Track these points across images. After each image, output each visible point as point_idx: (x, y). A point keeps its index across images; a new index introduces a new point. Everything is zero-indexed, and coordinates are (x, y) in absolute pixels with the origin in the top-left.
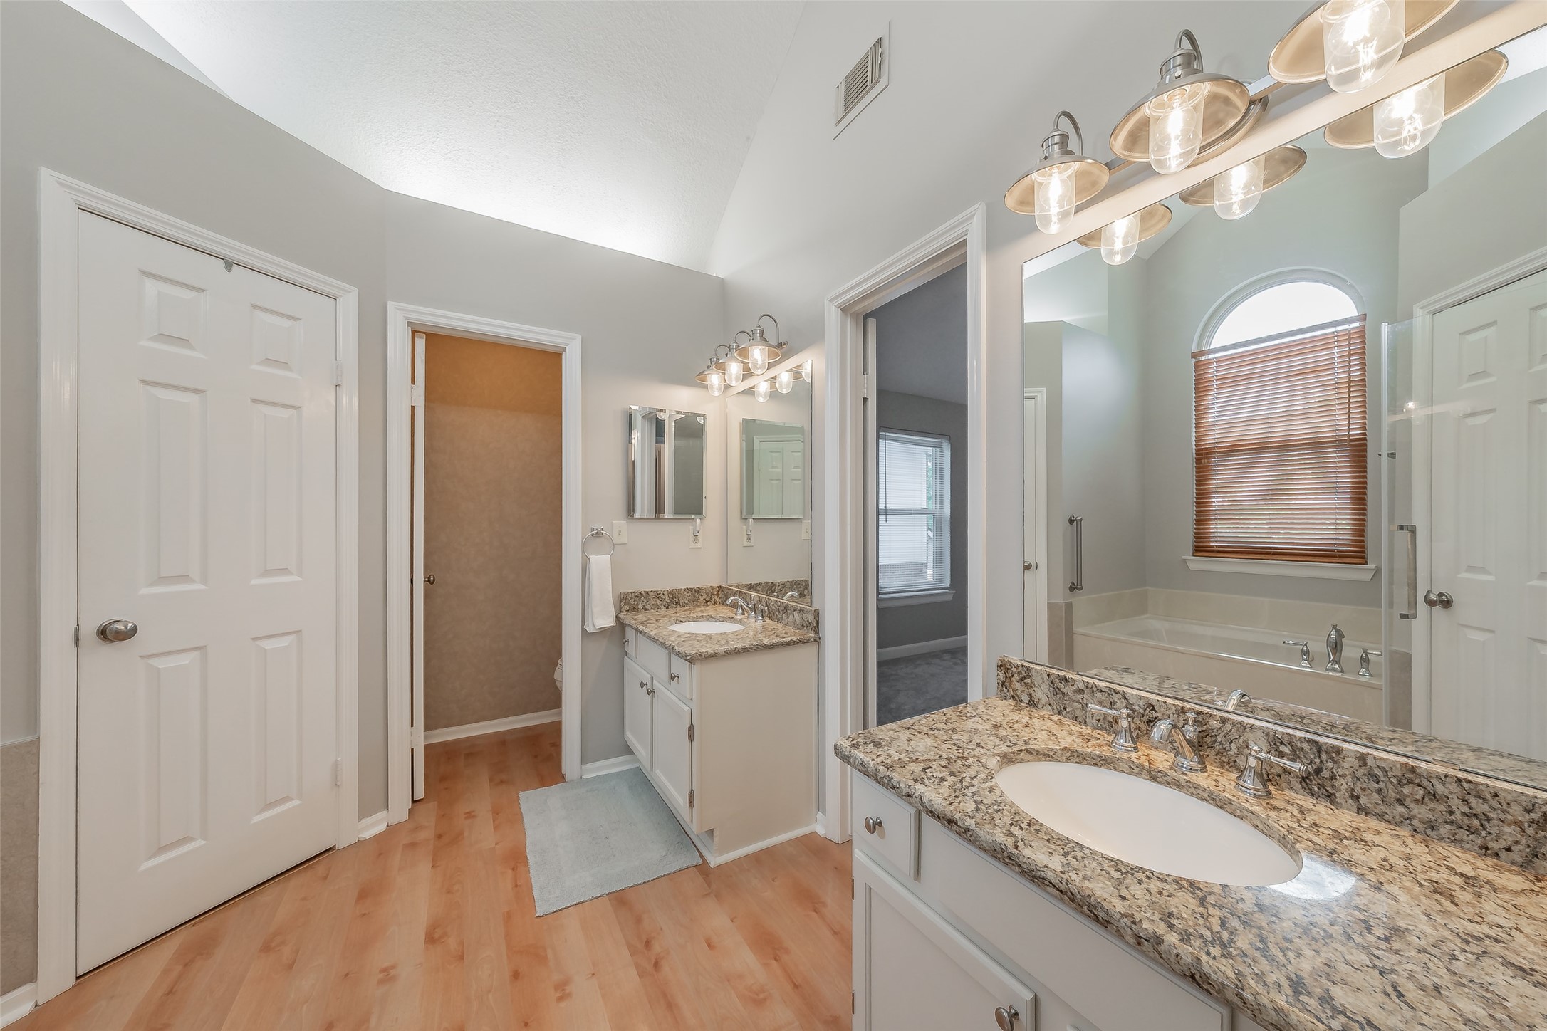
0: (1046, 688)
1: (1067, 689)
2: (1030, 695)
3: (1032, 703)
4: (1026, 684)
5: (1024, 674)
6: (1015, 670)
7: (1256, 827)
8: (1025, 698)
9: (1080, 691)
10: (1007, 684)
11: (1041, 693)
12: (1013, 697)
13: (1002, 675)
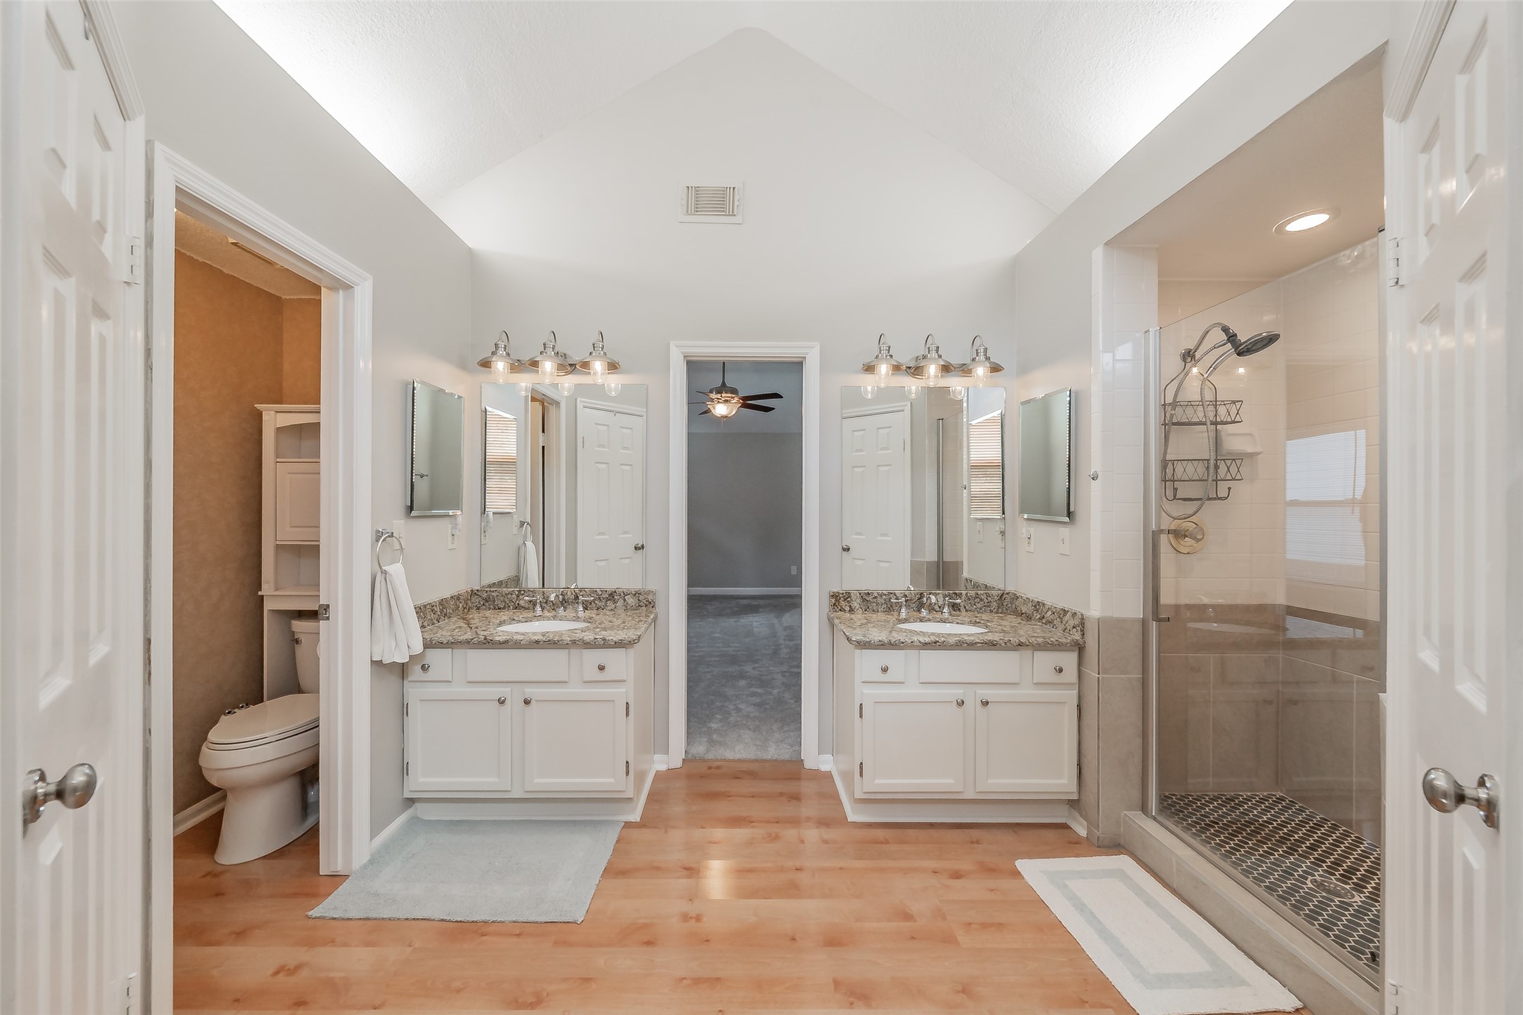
0: (859, 601)
1: (870, 598)
2: (850, 606)
3: (852, 610)
4: (848, 601)
5: (846, 596)
6: (841, 596)
7: (957, 623)
8: (847, 609)
9: (876, 597)
10: (837, 604)
11: (855, 604)
12: (841, 610)
13: (833, 600)
